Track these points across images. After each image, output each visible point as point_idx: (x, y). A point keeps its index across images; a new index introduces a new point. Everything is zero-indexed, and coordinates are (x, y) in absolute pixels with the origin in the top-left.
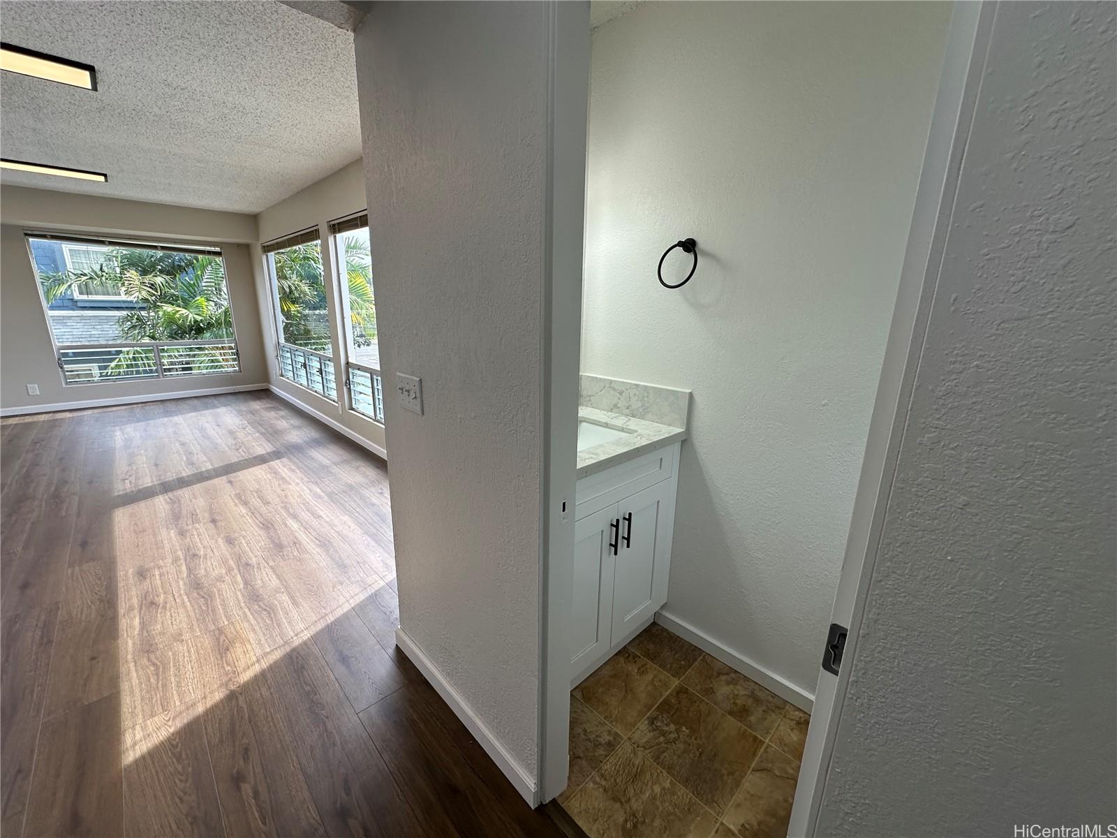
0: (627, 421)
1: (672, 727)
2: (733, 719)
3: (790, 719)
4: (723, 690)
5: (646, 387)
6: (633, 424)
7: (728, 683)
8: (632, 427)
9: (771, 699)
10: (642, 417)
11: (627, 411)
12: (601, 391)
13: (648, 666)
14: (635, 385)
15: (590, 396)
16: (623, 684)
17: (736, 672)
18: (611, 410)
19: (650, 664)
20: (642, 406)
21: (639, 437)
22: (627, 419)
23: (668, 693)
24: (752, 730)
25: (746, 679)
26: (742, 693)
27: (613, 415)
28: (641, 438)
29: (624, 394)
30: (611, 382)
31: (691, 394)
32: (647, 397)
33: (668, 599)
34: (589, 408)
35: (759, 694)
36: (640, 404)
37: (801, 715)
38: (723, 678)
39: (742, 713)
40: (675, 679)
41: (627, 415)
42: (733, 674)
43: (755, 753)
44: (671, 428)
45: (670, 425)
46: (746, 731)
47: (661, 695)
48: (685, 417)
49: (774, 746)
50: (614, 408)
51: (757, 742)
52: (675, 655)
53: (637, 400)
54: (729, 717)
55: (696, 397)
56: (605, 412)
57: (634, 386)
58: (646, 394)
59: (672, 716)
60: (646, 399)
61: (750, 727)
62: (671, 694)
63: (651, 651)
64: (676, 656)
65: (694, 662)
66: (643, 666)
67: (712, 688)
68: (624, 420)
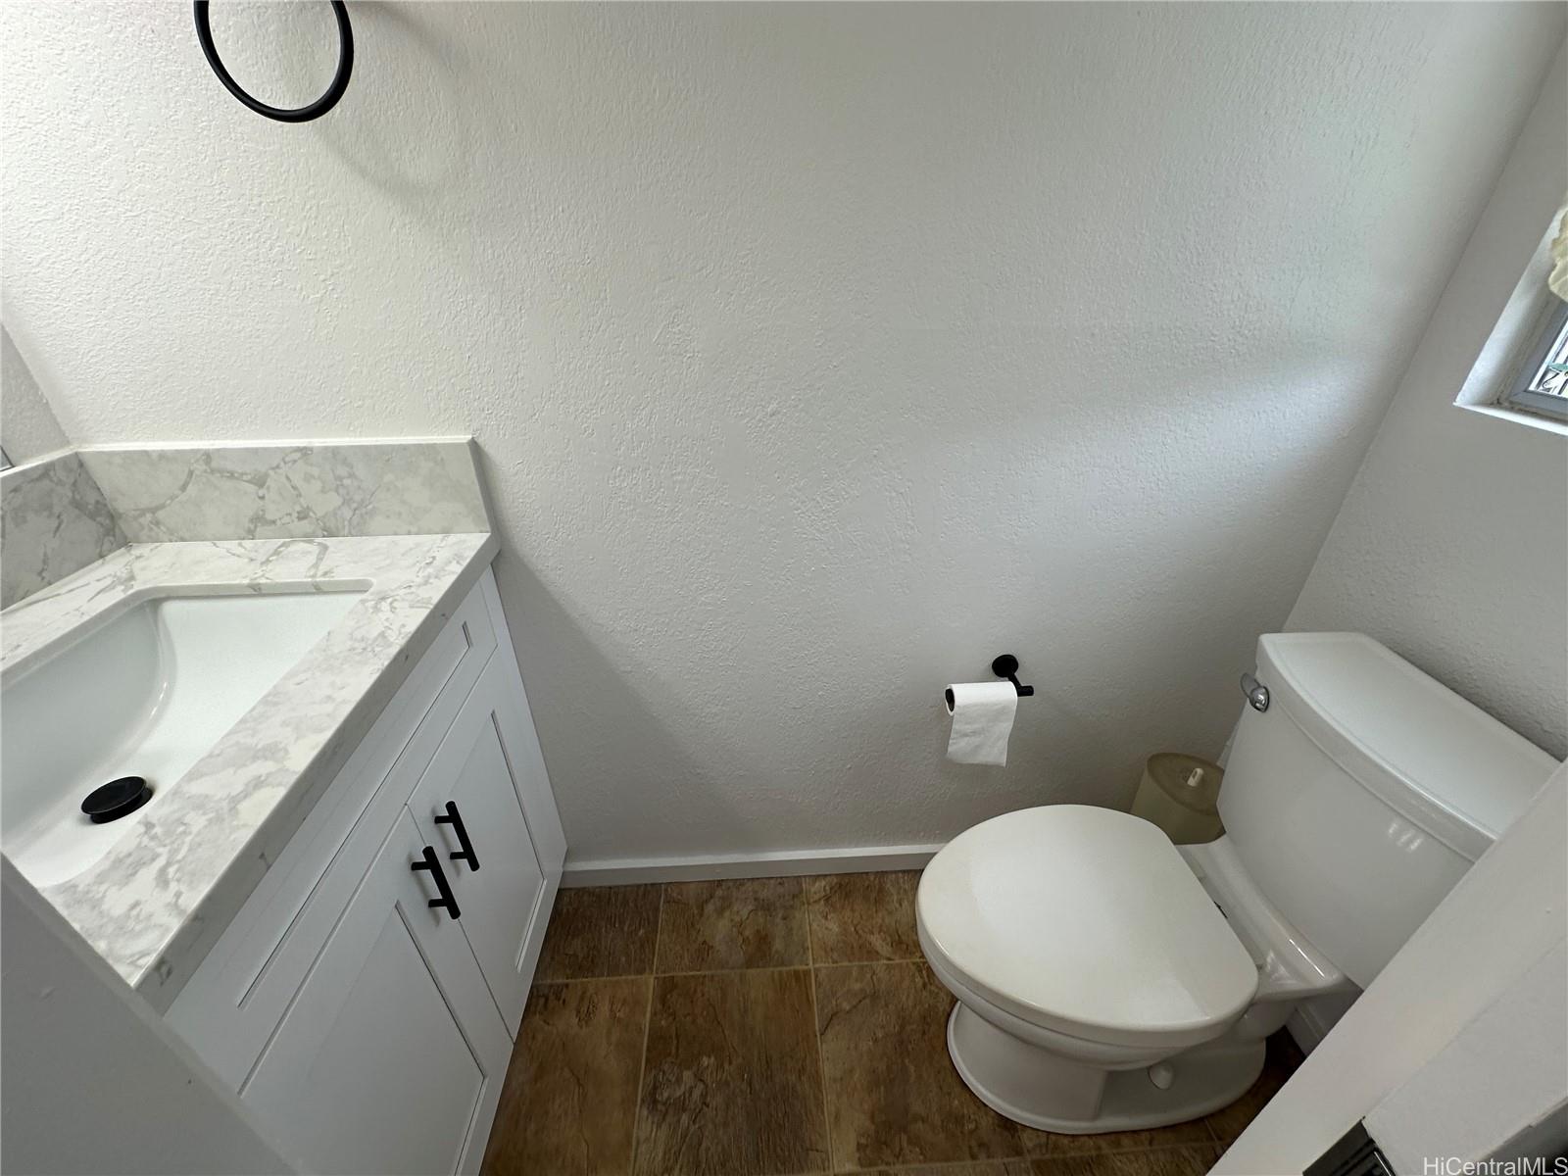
0: (320, 559)
1: (687, 1075)
2: (758, 970)
3: (815, 902)
4: (719, 930)
5: (335, 451)
6: (345, 557)
7: (720, 912)
8: (344, 573)
9: (780, 890)
10: (359, 529)
11: (305, 526)
12: (183, 488)
13: (591, 990)
14: (299, 449)
15: (154, 510)
16: (567, 1073)
17: (720, 883)
18: (251, 534)
19: (591, 983)
20: (346, 502)
21: (385, 606)
22: (314, 549)
23: (648, 1015)
24: (786, 966)
25: (739, 883)
26: (745, 913)
27: (264, 546)
28: (393, 609)
29: (269, 482)
30: (208, 456)
31: (475, 447)
32: (351, 476)
33: (567, 843)
34: (168, 545)
35: (764, 894)
36: (338, 500)
37: (823, 883)
38: (710, 908)
39: (760, 950)
40: (644, 977)
41: (308, 537)
42: (719, 889)
43: (808, 1000)
44: (453, 538)
45: (446, 531)
46: (780, 973)
47: (640, 1031)
48: (480, 502)
49: (822, 965)
50: (256, 525)
51: (801, 978)
52: (622, 929)
53: (323, 491)
54: (749, 971)
55: (490, 448)
56: (233, 545)
57: (297, 455)
58: (342, 471)
59: (677, 1055)
60: (347, 482)
61: (783, 964)
62: (654, 1014)
63: (581, 956)
64: (626, 929)
65: (656, 917)
66: (582, 999)
67: (704, 942)
68: (306, 553)
